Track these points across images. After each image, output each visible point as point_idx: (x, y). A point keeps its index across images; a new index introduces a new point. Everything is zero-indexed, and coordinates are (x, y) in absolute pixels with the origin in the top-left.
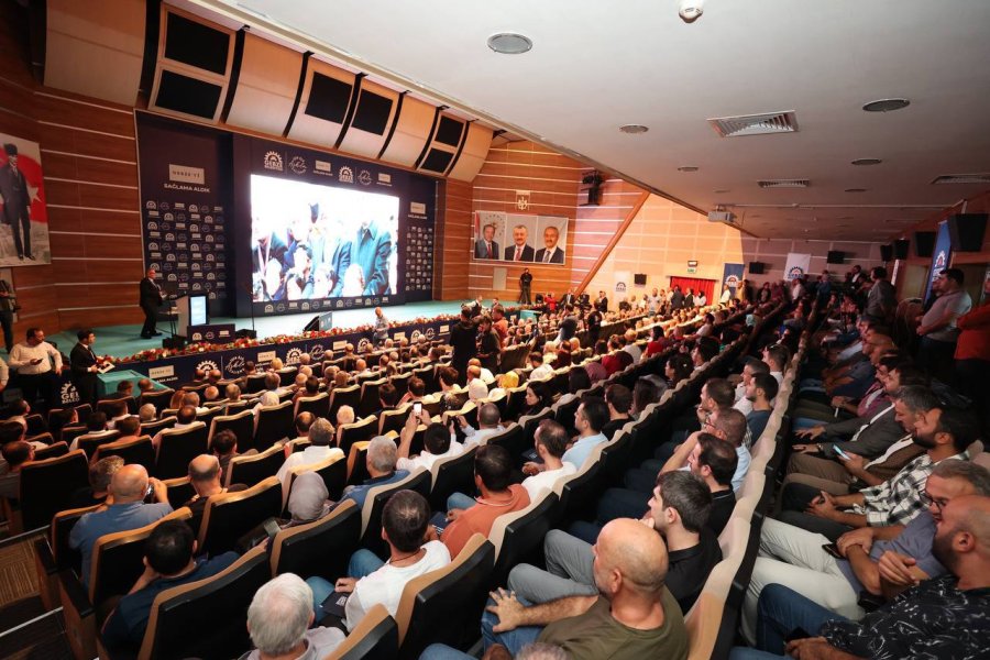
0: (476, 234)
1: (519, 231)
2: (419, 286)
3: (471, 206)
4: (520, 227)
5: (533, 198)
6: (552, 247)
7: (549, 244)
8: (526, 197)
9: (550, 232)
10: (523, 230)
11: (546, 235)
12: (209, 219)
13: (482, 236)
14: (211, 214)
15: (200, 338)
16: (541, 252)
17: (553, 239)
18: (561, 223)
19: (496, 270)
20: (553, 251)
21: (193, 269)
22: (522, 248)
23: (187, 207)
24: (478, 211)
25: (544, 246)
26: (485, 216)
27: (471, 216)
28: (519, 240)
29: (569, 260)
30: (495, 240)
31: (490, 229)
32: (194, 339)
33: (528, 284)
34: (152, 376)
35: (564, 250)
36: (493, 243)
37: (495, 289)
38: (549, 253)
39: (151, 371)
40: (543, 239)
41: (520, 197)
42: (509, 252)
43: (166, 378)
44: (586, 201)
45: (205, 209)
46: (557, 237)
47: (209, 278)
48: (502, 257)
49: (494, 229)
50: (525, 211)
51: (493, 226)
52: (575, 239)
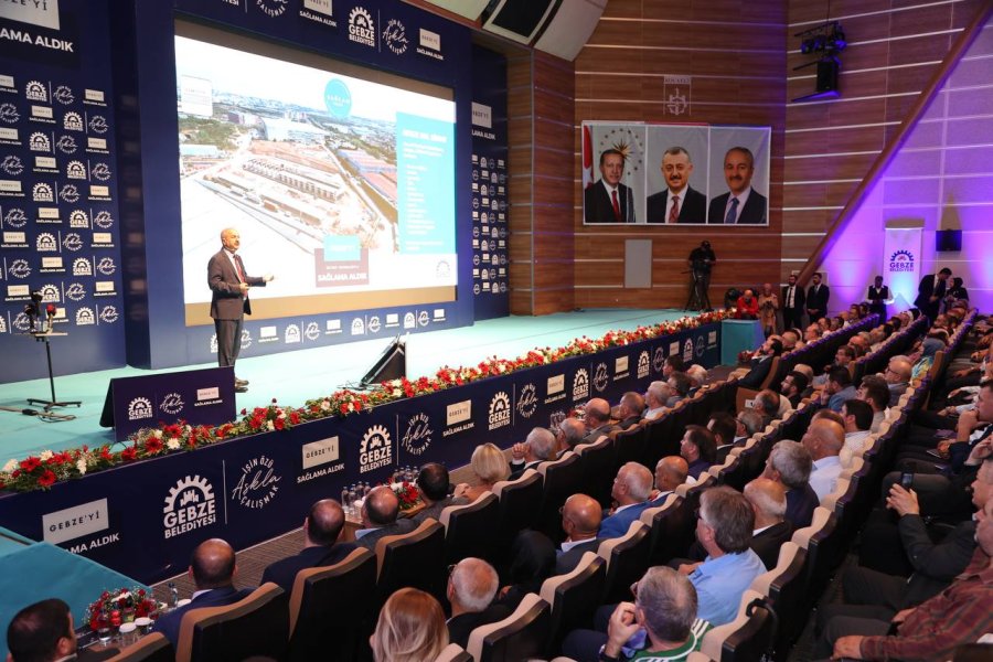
0: (586, 172)
1: (674, 160)
2: (486, 285)
3: (572, 112)
4: (675, 152)
5: (696, 91)
6: (740, 190)
7: (736, 184)
8: (683, 89)
9: (736, 160)
10: (682, 155)
11: (728, 166)
12: (73, 121)
13: (598, 176)
14: (80, 107)
15: (148, 413)
16: (720, 202)
17: (743, 173)
18: (759, 138)
19: (628, 242)
20: (743, 198)
21: (41, 247)
22: (682, 195)
23: (20, 85)
24: (586, 123)
25: (725, 189)
26: (603, 131)
27: (572, 134)
28: (674, 178)
29: (777, 216)
30: (628, 181)
31: (613, 160)
32: (133, 415)
33: (707, 271)
34: (51, 538)
35: (767, 194)
36: (623, 189)
37: (629, 285)
38: (736, 202)
39: (49, 520)
40: (722, 174)
41: (671, 88)
42: (656, 204)
43: (87, 539)
44: (811, 90)
45: (64, 93)
46: (751, 168)
47: (77, 272)
48: (641, 218)
49: (623, 157)
50: (684, 118)
51: (619, 151)
52: (786, 172)
